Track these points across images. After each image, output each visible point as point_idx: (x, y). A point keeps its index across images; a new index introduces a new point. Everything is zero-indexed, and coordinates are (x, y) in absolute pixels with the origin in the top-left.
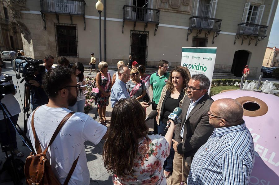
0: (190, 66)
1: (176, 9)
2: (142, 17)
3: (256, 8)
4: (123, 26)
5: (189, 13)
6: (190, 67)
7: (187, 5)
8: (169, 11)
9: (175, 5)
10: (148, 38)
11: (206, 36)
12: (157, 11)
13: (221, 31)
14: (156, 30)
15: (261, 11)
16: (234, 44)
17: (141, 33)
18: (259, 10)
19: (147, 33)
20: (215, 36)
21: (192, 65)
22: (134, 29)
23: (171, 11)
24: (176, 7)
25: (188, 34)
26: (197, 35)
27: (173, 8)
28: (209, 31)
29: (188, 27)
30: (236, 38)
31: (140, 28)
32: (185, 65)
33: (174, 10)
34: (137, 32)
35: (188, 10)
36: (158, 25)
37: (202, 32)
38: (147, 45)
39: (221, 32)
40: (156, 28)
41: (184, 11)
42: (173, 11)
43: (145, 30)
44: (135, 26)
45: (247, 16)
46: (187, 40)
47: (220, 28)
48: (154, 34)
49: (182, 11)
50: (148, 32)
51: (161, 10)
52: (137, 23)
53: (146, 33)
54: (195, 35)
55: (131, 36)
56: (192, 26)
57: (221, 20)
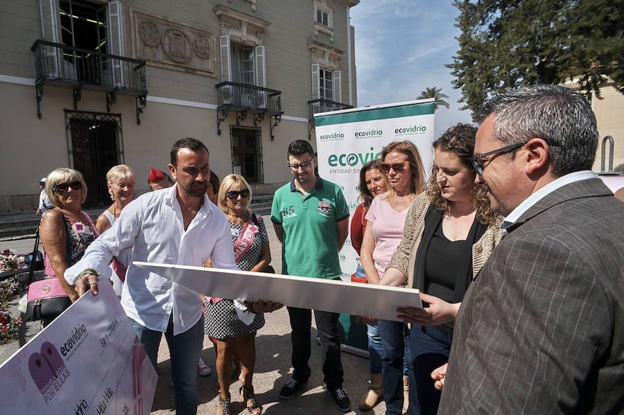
0: (353, 158)
1: (182, 63)
2: (96, 76)
3: (329, 75)
4: (39, 99)
5: (213, 76)
6: (352, 162)
7: (205, 57)
8: (167, 67)
9: (178, 55)
10: (121, 130)
11: (255, 124)
12: (138, 65)
13: (283, 113)
14: (140, 111)
15: (337, 78)
17: (98, 118)
18: (334, 78)
19: (117, 119)
20: (273, 123)
21: (360, 155)
22: (76, 107)
23: (172, 68)
24: (182, 60)
25: (219, 121)
26: (238, 124)
27: (175, 62)
28: (262, 114)
29: (217, 106)
30: (310, 127)
31: (93, 104)
33: (179, 66)
34: (86, 114)
35: (210, 66)
36: (145, 97)
37: (249, 115)
38: (121, 150)
39: (283, 117)
40: (140, 106)
41: (200, 71)
42: (175, 69)
43: (109, 110)
44: (77, 98)
45: (319, 87)
46: (219, 133)
47: (280, 108)
48: (135, 121)
49: (197, 70)
50: (119, 115)
51: (147, 63)
52: (83, 93)
53: (113, 117)
54: (234, 123)
55: (67, 128)
56: (225, 102)
57: (280, 93)
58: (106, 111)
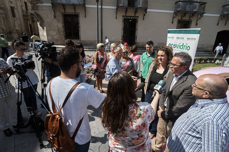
0: (175, 45)
2: (132, 4)
4: (117, 13)
6: (174, 47)
10: (138, 22)
11: (190, 19)
13: (205, 13)
14: (144, 15)
16: (218, 25)
17: (132, 18)
19: (137, 18)
20: (199, 18)
21: (177, 45)
22: (126, 15)
25: (174, 17)
26: (182, 18)
28: (193, 14)
29: (174, 11)
30: (220, 19)
31: (131, 13)
32: (170, 45)
34: (128, 17)
36: (147, 10)
37: (187, 15)
38: (137, 29)
39: (204, 15)
40: (145, 13)
43: (135, 15)
44: (126, 12)
46: (172, 23)
47: (204, 11)
48: (143, 19)
50: (138, 17)
52: (128, 10)
53: (136, 17)
54: (180, 18)
55: (123, 22)
56: (178, 10)
57: (206, 3)
58: (134, 16)
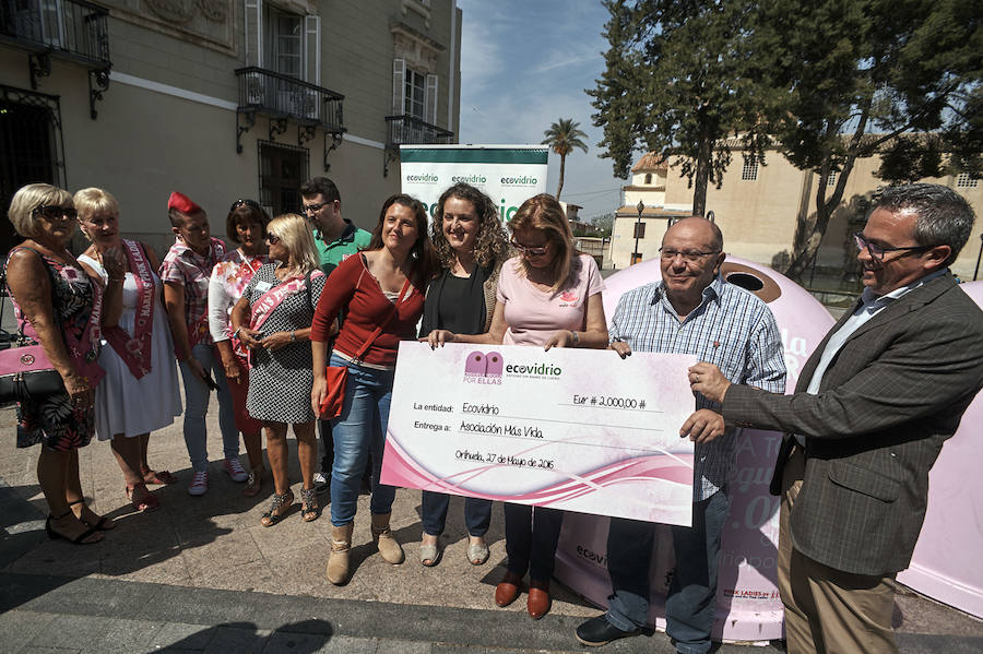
1: (177, 23)
3: (420, 79)
5: (231, 53)
7: (218, 19)
8: (147, 25)
9: (170, 8)
10: (59, 125)
11: (301, 143)
12: (92, 12)
13: (345, 130)
14: (95, 95)
15: (431, 87)
16: (385, 175)
17: (13, 97)
18: (427, 86)
19: (52, 104)
20: (329, 145)
23: (157, 28)
24: (176, 18)
25: (240, 131)
26: (272, 138)
27: (161, 17)
28: (312, 128)
29: (237, 105)
30: (387, 157)
33: (172, 28)
35: (227, 39)
36: (107, 73)
37: (290, 127)
38: (60, 159)
39: (345, 136)
40: (96, 86)
41: (209, 41)
42: (163, 31)
43: (34, 84)
45: (403, 97)
46: (239, 150)
47: (341, 122)
48: (88, 113)
49: (203, 39)
50: (56, 98)
51: (111, 13)
53: (43, 99)
54: (265, 137)
56: (252, 100)
57: (342, 97)
58: (27, 86)
